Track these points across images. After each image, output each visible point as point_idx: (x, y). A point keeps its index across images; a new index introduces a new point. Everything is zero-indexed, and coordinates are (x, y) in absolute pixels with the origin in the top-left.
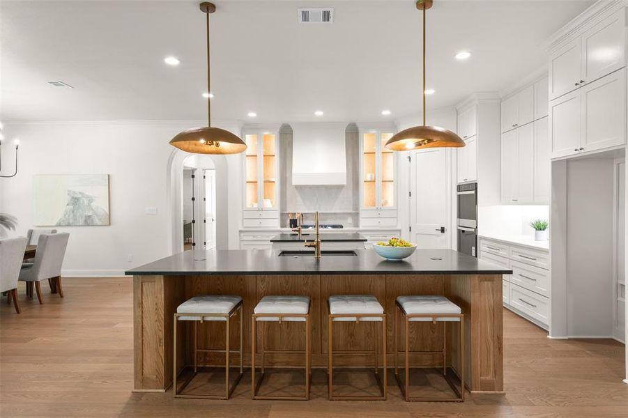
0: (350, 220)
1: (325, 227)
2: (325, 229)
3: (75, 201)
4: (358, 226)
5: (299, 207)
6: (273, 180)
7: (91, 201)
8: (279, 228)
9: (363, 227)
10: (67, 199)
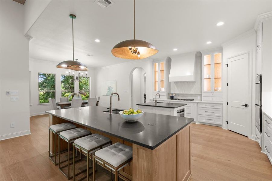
0: (199, 97)
1: (181, 100)
2: (180, 101)
3: (109, 89)
4: (202, 101)
5: (175, 91)
6: (164, 80)
7: (112, 89)
8: (166, 100)
9: (204, 101)
10: (108, 88)
